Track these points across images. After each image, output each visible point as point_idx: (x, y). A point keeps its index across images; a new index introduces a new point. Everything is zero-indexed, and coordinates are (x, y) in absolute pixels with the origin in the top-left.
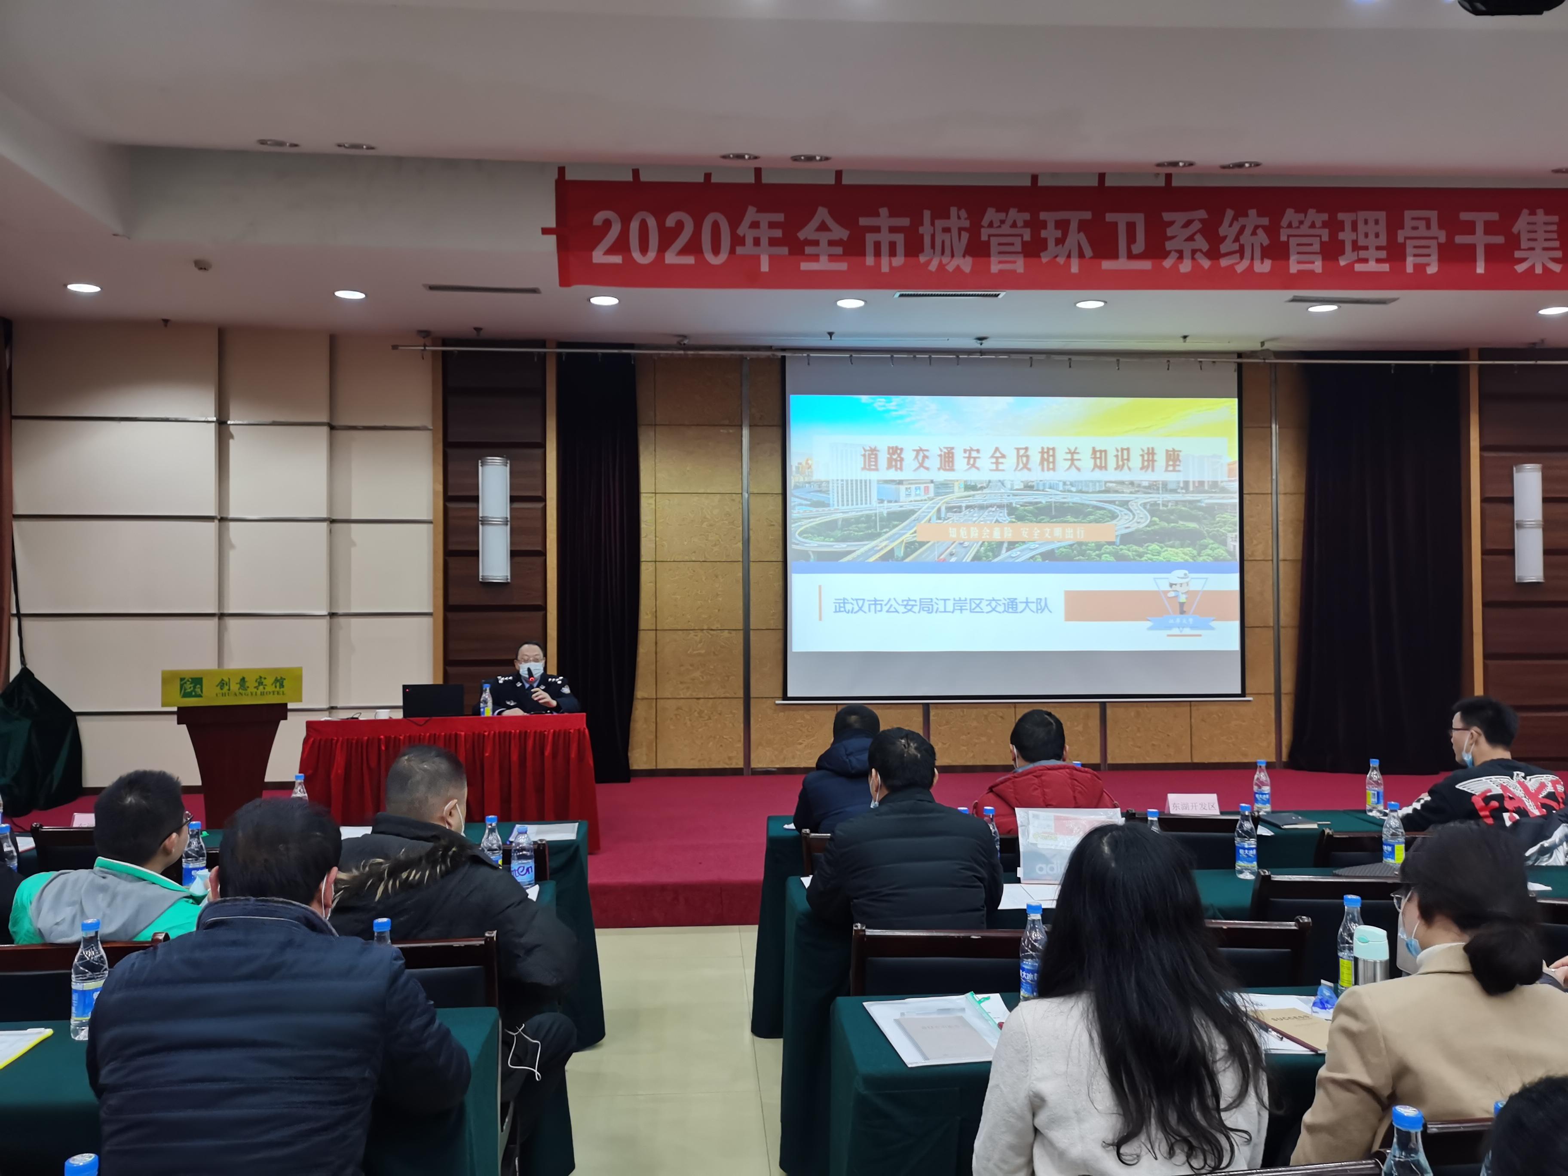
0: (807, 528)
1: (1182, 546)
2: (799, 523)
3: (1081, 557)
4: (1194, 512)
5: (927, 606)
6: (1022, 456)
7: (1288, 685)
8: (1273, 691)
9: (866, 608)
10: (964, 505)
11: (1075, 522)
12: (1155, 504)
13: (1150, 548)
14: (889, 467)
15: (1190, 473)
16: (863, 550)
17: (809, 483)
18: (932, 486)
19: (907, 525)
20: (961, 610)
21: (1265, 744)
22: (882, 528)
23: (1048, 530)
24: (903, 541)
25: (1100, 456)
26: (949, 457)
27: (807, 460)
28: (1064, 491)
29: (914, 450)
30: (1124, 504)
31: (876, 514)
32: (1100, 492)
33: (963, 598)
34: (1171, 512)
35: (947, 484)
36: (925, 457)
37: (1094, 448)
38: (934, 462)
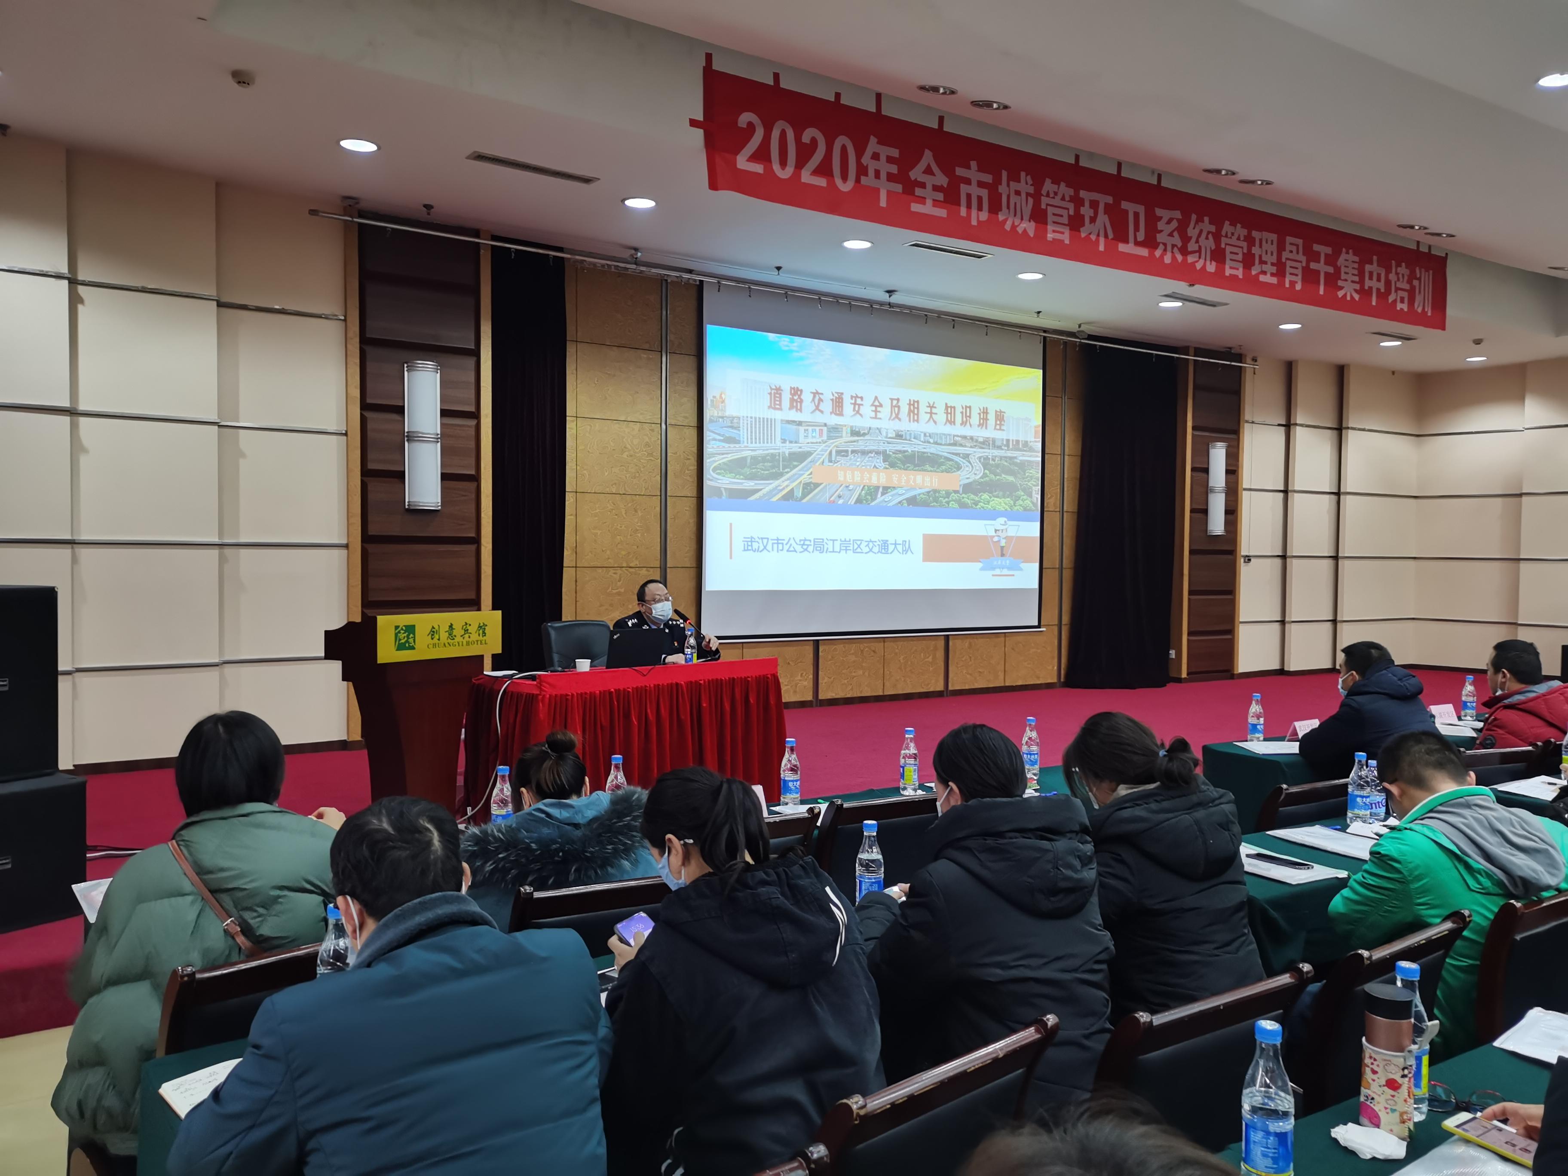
0: (720, 464)
1: (1004, 497)
2: (713, 459)
3: (935, 504)
4: (1012, 467)
5: (819, 546)
6: (895, 406)
7: (1066, 619)
8: (1056, 623)
9: (769, 547)
10: (850, 449)
11: (931, 471)
12: (987, 458)
13: (983, 497)
14: (791, 408)
15: (1010, 433)
16: (767, 489)
17: (722, 417)
18: (825, 429)
19: (803, 468)
20: (846, 550)
21: (1050, 668)
22: (785, 467)
23: (913, 477)
24: (801, 482)
25: (950, 410)
26: (839, 402)
27: (721, 394)
28: (925, 442)
29: (811, 393)
30: (966, 456)
31: (779, 453)
32: (950, 445)
33: (848, 540)
34: (997, 466)
35: (837, 428)
36: (820, 400)
37: (946, 404)
38: (827, 406)
